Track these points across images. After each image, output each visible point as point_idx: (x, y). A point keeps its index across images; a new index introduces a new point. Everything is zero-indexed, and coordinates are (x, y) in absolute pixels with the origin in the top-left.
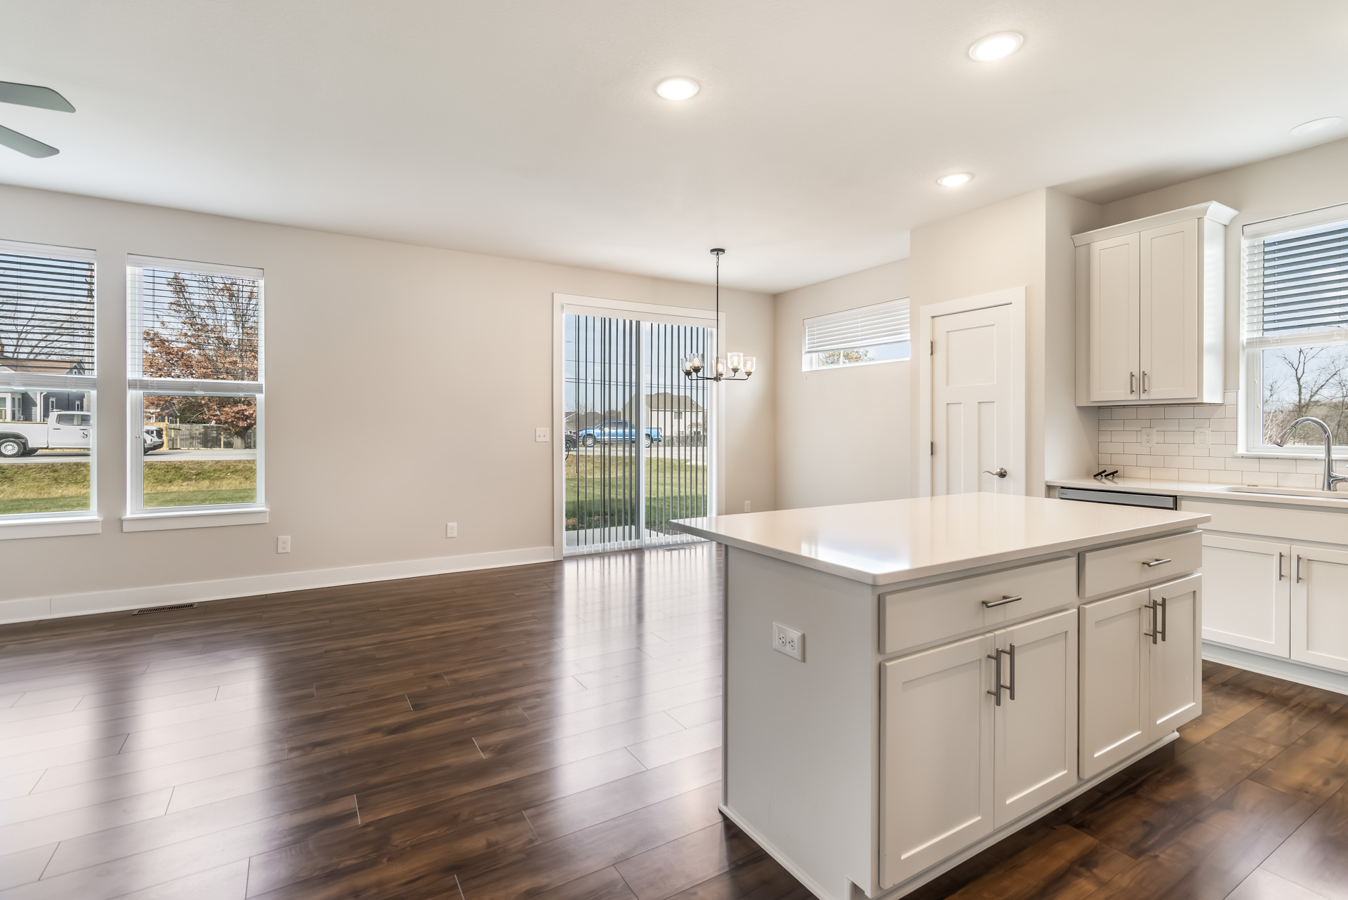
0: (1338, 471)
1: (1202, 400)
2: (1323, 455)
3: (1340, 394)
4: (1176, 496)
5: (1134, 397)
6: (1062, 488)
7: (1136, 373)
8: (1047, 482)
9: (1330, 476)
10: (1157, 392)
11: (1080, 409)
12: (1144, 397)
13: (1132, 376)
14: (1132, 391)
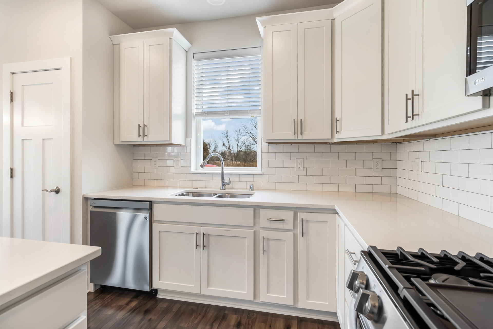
0: (226, 179)
1: (172, 142)
2: (220, 172)
3: (245, 149)
4: (152, 201)
5: (140, 139)
6: (95, 199)
7: (142, 125)
8: (84, 195)
9: (223, 182)
10: (152, 138)
11: (117, 146)
12: (146, 139)
13: (139, 126)
14: (139, 136)
